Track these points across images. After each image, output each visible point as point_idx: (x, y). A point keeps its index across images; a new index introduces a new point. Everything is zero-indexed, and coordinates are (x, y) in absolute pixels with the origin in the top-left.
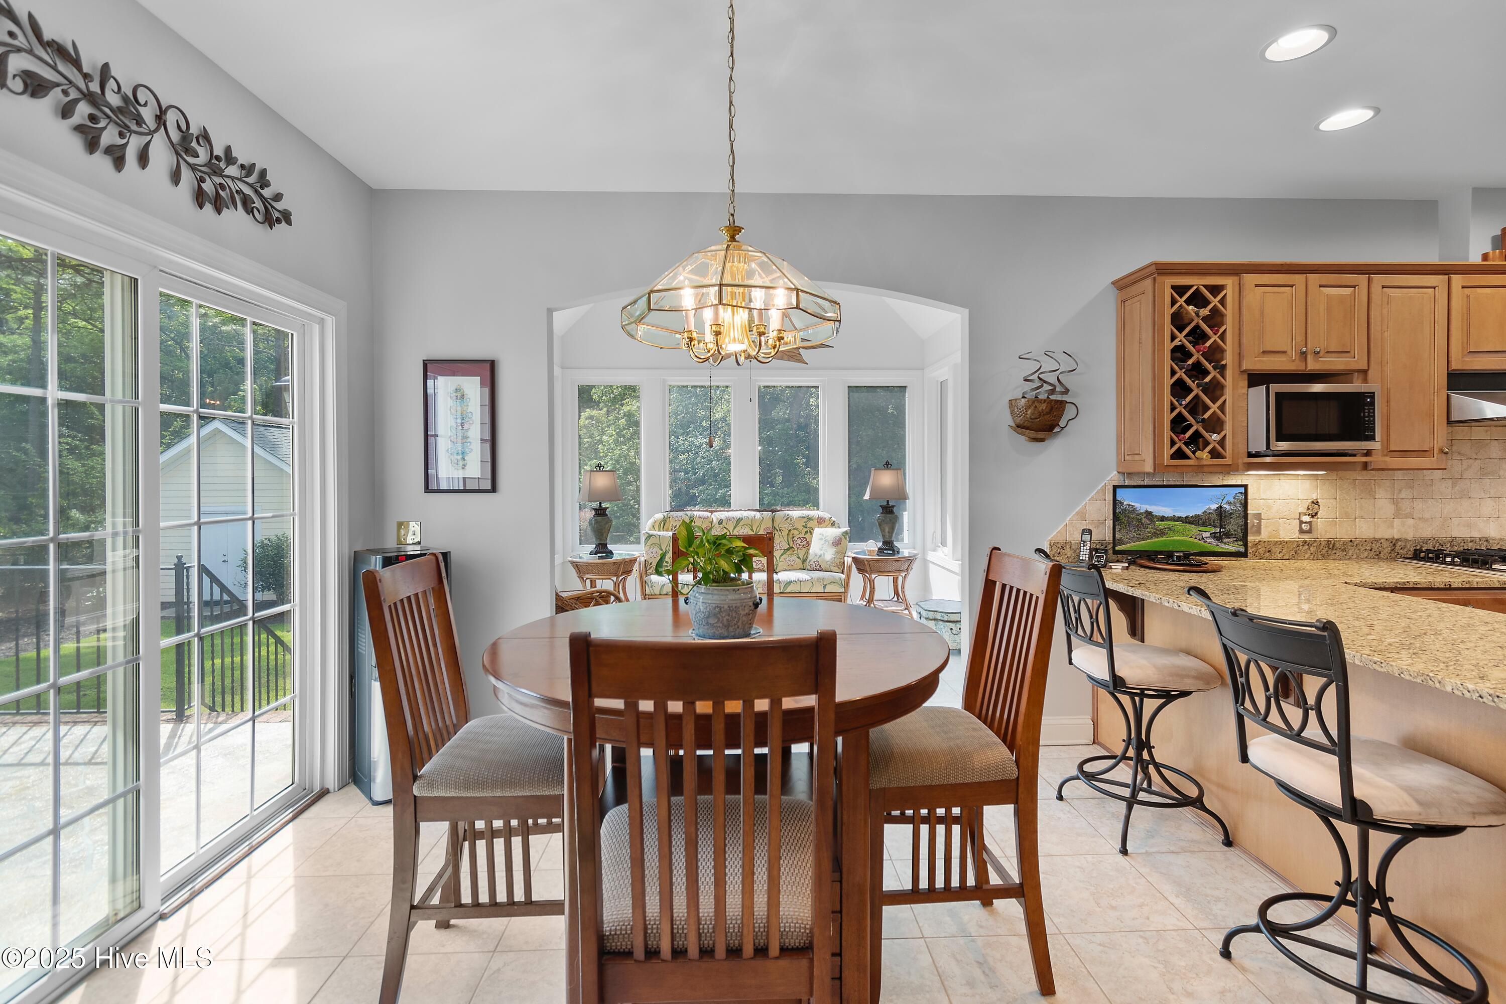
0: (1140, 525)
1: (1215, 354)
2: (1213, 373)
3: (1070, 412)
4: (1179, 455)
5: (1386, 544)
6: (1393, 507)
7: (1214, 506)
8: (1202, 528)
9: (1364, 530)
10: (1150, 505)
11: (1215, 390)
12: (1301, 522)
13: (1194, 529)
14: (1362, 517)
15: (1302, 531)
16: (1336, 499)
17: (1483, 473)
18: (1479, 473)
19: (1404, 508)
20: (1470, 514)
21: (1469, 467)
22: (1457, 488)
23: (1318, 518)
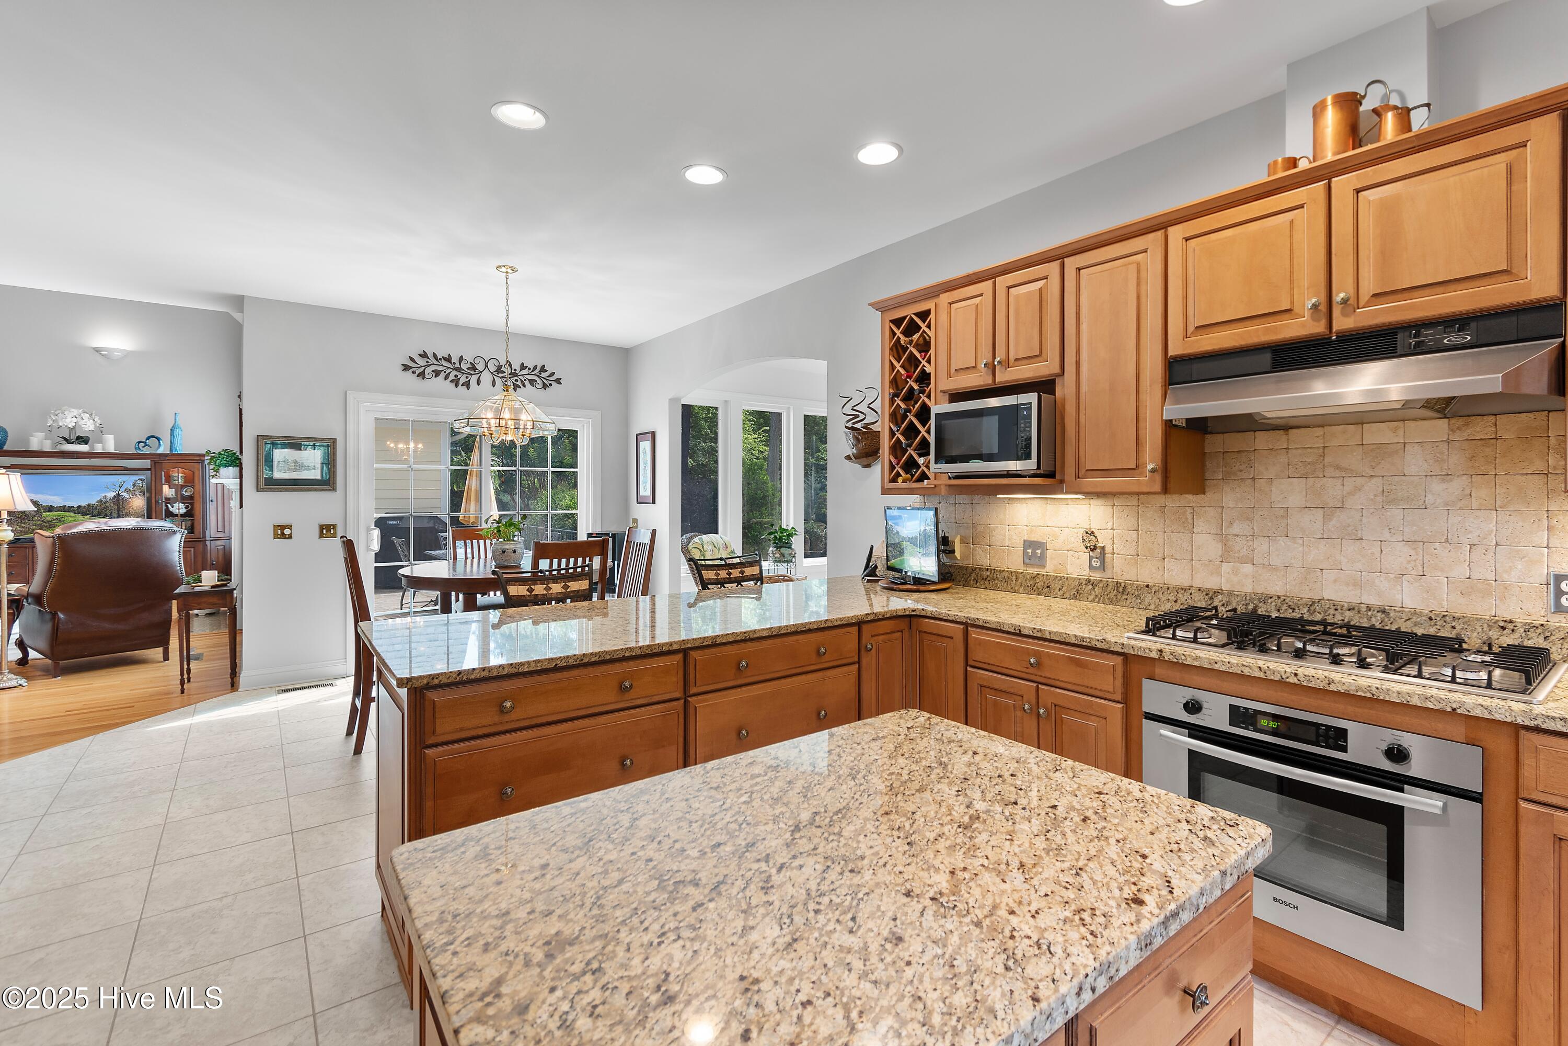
2: (923, 398)
6: (1220, 546)
12: (1091, 557)
15: (1092, 568)
16: (1138, 530)
17: (1388, 499)
18: (1379, 499)
19: (1237, 548)
20: (1359, 566)
21: (1358, 489)
22: (1332, 523)
23: (1114, 553)
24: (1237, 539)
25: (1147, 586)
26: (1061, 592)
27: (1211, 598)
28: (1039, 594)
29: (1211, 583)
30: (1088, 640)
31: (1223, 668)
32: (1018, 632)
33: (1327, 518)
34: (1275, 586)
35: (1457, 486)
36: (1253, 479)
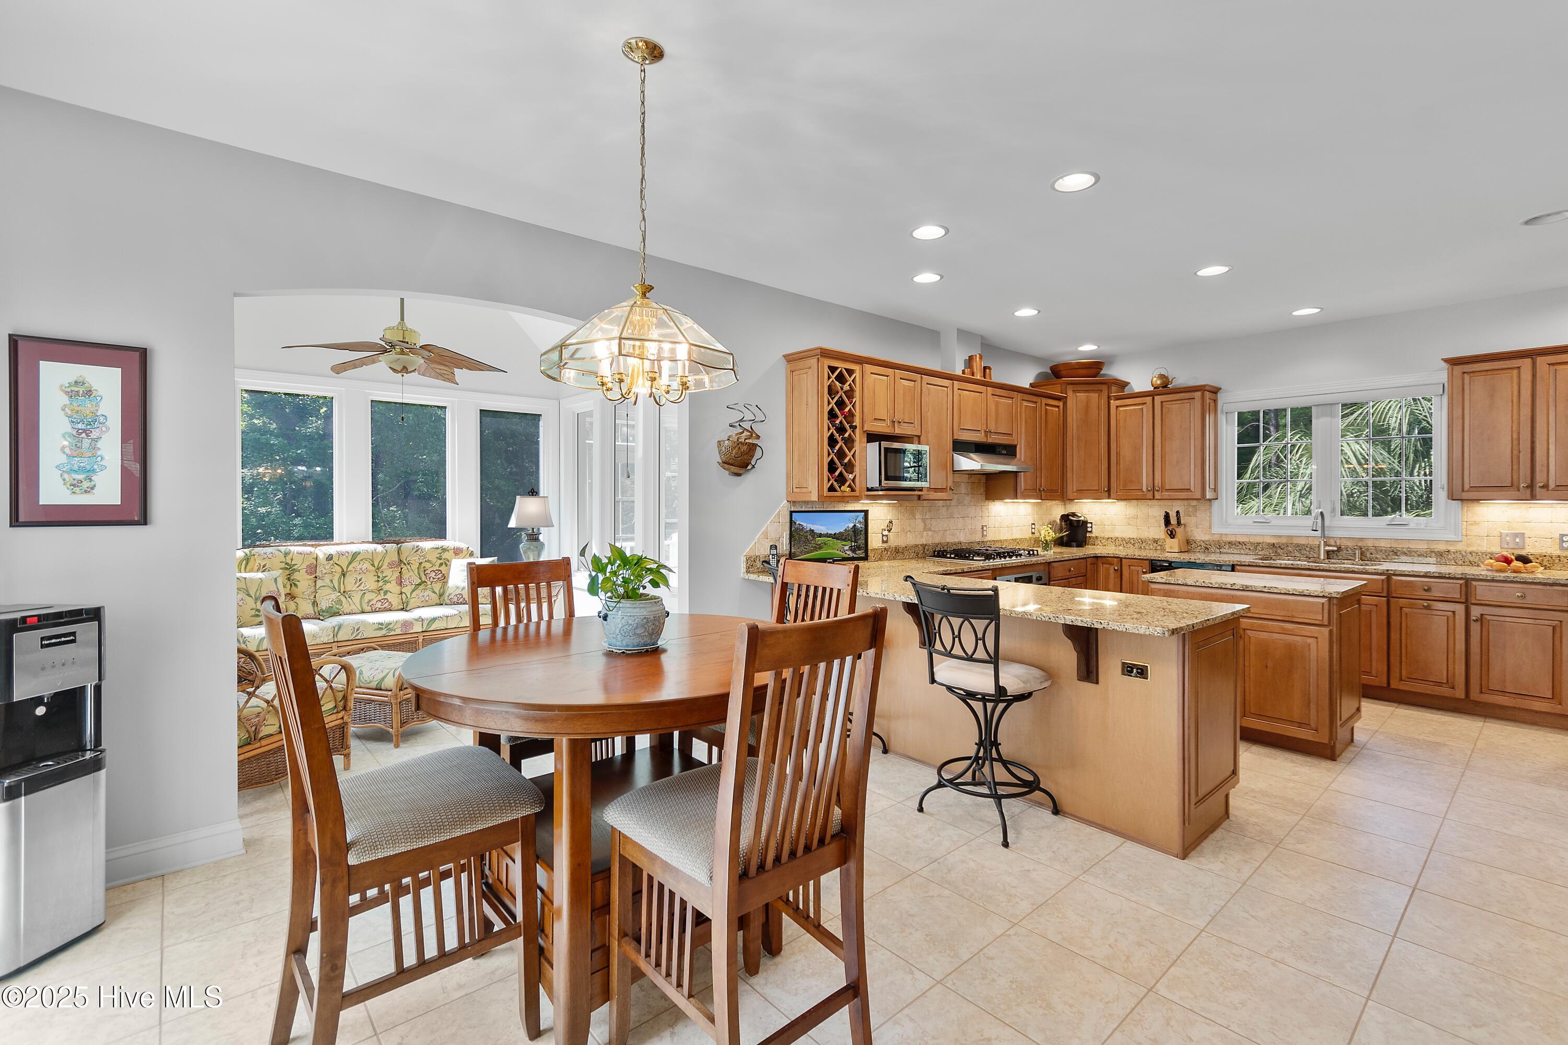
0: (807, 541)
1: (850, 416)
2: (849, 431)
3: (758, 453)
4: (832, 489)
5: (921, 548)
6: (923, 524)
7: (851, 525)
8: (844, 543)
9: (910, 540)
10: (813, 525)
11: (849, 442)
12: (883, 535)
13: (839, 543)
14: (910, 531)
15: (883, 542)
16: (899, 519)
25: (906, 547)
29: (921, 542)
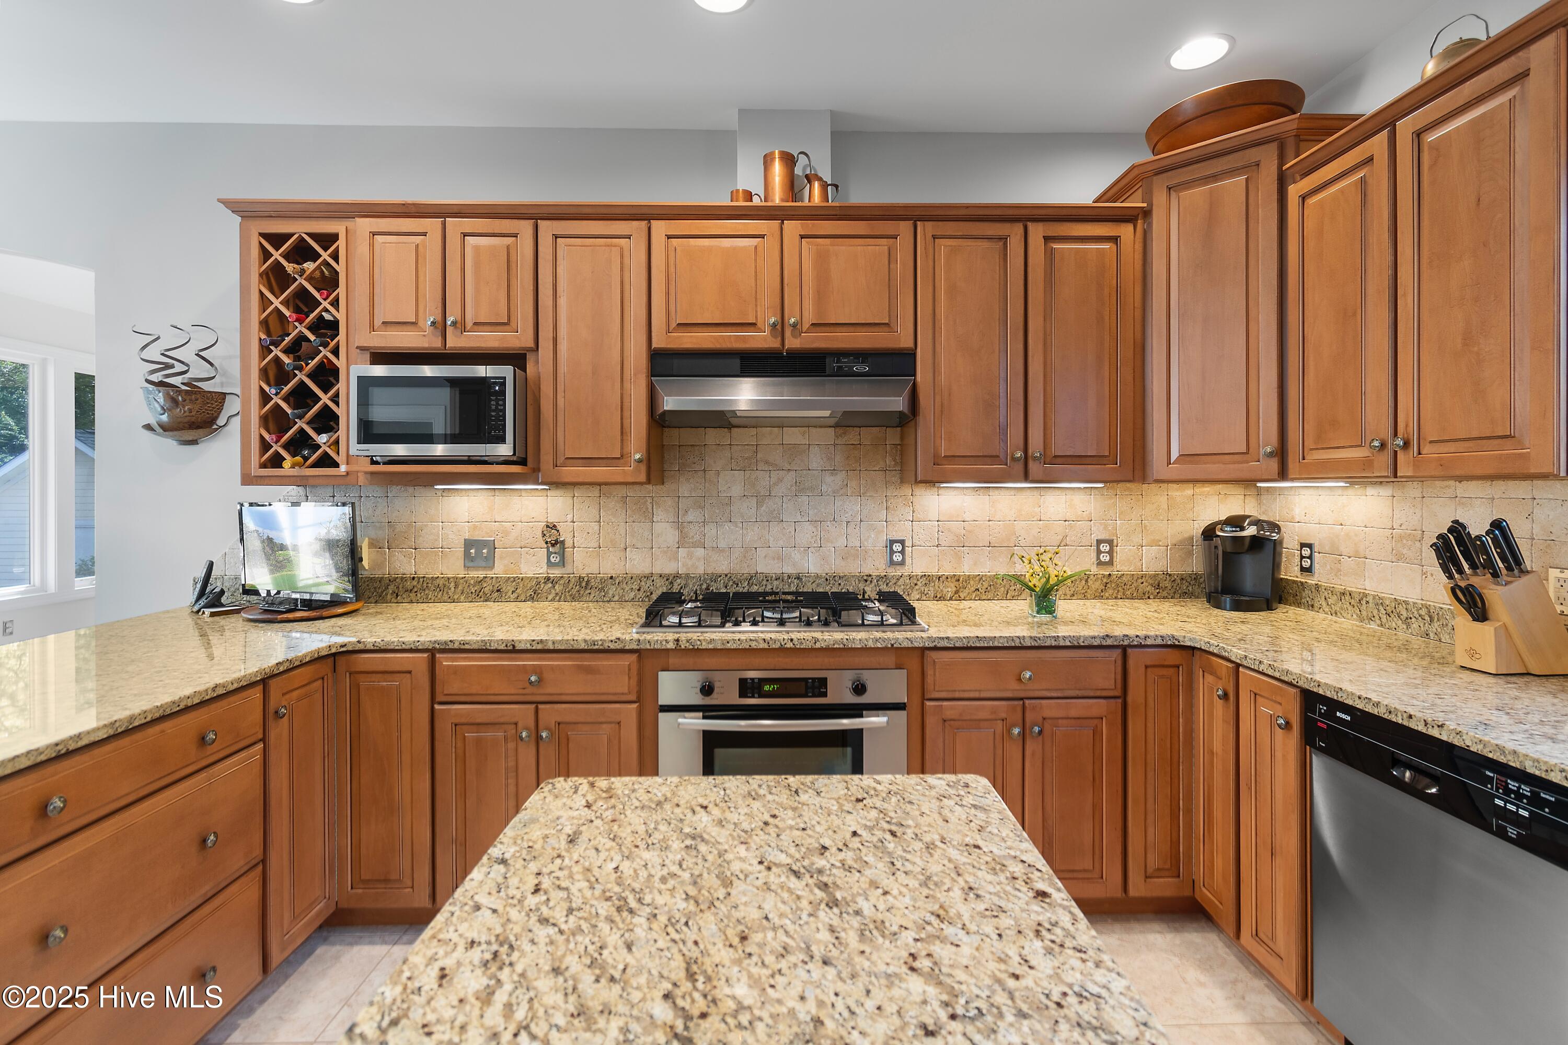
2: (323, 352)
6: (677, 533)
12: (549, 552)
14: (635, 547)
15: (550, 564)
16: (599, 522)
17: (799, 489)
18: (794, 488)
19: (691, 534)
20: (781, 543)
21: (780, 480)
22: (763, 508)
23: (574, 547)
24: (691, 526)
25: (611, 578)
26: (515, 595)
27: (671, 583)
28: (486, 601)
29: (669, 568)
30: (600, 643)
31: (734, 646)
32: (511, 648)
33: (759, 504)
34: (722, 566)
35: (840, 477)
36: (704, 471)
